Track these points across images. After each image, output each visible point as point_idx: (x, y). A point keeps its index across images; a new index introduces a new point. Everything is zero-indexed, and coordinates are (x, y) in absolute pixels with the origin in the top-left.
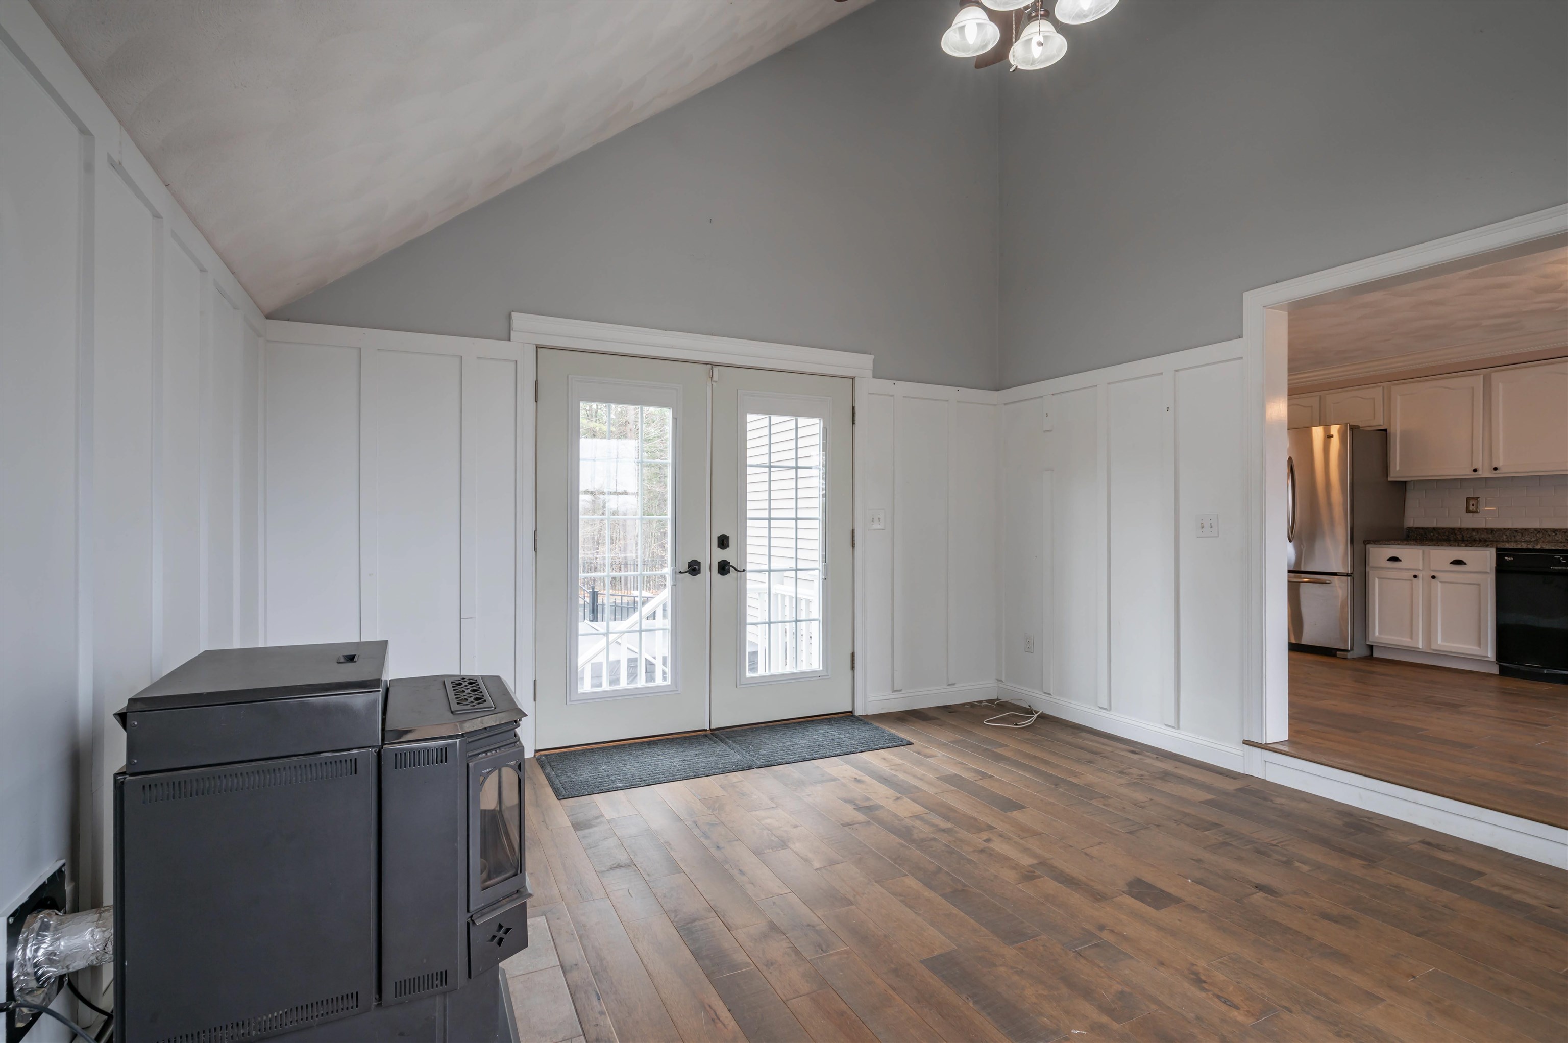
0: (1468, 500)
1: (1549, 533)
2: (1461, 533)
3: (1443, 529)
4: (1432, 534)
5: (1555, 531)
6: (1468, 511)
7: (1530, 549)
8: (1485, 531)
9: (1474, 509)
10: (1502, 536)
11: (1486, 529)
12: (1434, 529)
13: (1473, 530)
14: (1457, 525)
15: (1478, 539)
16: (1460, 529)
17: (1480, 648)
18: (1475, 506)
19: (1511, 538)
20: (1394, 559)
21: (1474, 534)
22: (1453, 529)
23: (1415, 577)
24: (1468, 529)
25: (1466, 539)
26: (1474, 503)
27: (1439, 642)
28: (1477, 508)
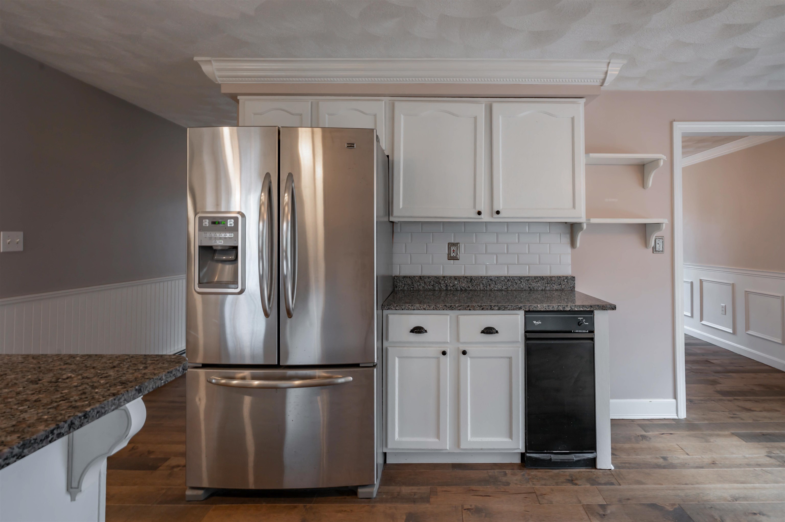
0: (450, 245)
1: (516, 281)
2: (445, 281)
3: (429, 277)
4: (418, 284)
5: (520, 278)
6: (450, 258)
7: (561, 311)
8: (466, 279)
9: (455, 255)
10: (479, 285)
11: (466, 277)
12: (420, 277)
13: (456, 278)
14: (440, 273)
15: (459, 289)
16: (444, 277)
17: (512, 439)
18: (455, 252)
19: (487, 287)
20: (418, 330)
21: (456, 283)
22: (437, 277)
23: (444, 353)
24: (450, 277)
25: (449, 288)
26: (455, 250)
27: (469, 438)
28: (457, 254)
